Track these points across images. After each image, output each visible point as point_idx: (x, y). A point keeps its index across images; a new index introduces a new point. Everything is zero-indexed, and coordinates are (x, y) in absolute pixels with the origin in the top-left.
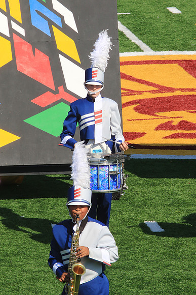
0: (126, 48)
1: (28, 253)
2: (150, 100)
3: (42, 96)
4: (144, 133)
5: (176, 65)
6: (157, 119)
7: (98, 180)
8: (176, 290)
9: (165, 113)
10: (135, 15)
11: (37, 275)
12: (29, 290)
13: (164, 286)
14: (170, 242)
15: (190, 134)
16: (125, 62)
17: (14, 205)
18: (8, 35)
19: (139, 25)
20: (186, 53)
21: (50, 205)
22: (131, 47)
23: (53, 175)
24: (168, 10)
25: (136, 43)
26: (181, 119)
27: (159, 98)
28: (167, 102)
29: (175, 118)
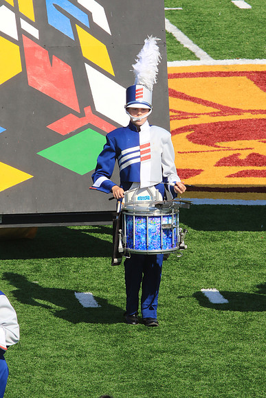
0: (176, 56)
1: (43, 332)
3: (62, 119)
4: (201, 171)
5: (245, 78)
6: (218, 150)
7: (146, 236)
8: (244, 382)
9: (229, 142)
10: (189, 11)
11: (55, 362)
12: (44, 381)
13: (228, 376)
14: (236, 318)
15: (263, 171)
16: (174, 74)
17: (23, 267)
18: (16, 37)
24: (233, 5)
25: (190, 49)
26: (250, 151)
27: (221, 123)
28: (232, 128)
29: (242, 149)
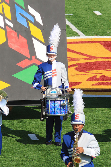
0: (70, 34)
1: (15, 150)
2: (84, 63)
3: (23, 61)
4: (81, 83)
5: (99, 44)
6: (88, 74)
7: (55, 109)
9: (92, 71)
10: (75, 16)
11: (20, 163)
15: (107, 83)
16: (70, 42)
17: (6, 123)
18: (4, 27)
19: (77, 21)
20: (104, 37)
21: (27, 123)
22: (73, 34)
23: (29, 106)
24: (94, 13)
25: (76, 31)
26: (101, 75)
27: (89, 63)
28: (94, 65)
29: (98, 74)
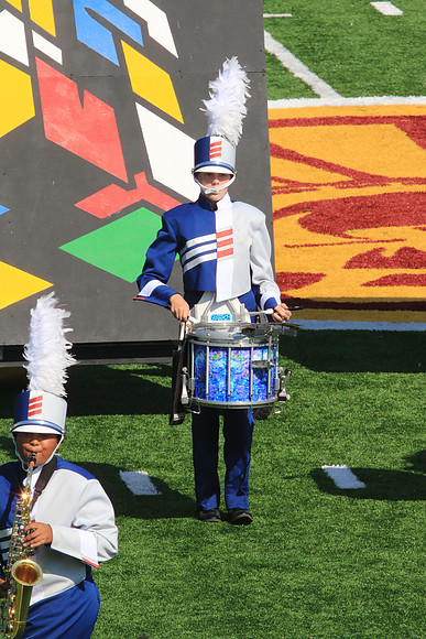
0: (283, 91)
2: (334, 202)
3: (99, 194)
4: (322, 275)
5: (392, 126)
6: (349, 243)
7: (227, 380)
8: (391, 614)
10: (302, 18)
13: (365, 605)
14: (378, 511)
15: (422, 275)
16: (279, 120)
18: (26, 62)
19: (310, 41)
20: (413, 101)
21: (117, 430)
22: (292, 89)
23: (122, 366)
24: (373, 8)
25: (304, 80)
26: (401, 245)
27: (354, 199)
28: (373, 207)
29: (387, 241)
